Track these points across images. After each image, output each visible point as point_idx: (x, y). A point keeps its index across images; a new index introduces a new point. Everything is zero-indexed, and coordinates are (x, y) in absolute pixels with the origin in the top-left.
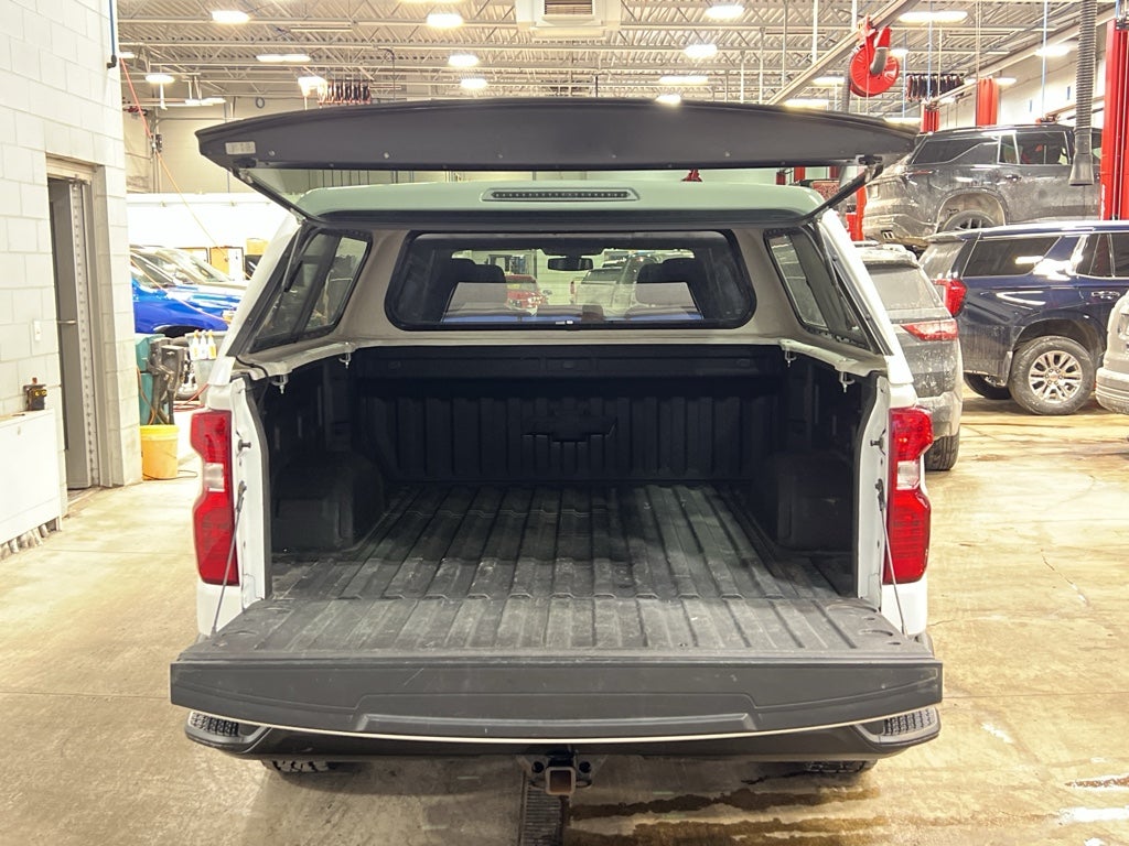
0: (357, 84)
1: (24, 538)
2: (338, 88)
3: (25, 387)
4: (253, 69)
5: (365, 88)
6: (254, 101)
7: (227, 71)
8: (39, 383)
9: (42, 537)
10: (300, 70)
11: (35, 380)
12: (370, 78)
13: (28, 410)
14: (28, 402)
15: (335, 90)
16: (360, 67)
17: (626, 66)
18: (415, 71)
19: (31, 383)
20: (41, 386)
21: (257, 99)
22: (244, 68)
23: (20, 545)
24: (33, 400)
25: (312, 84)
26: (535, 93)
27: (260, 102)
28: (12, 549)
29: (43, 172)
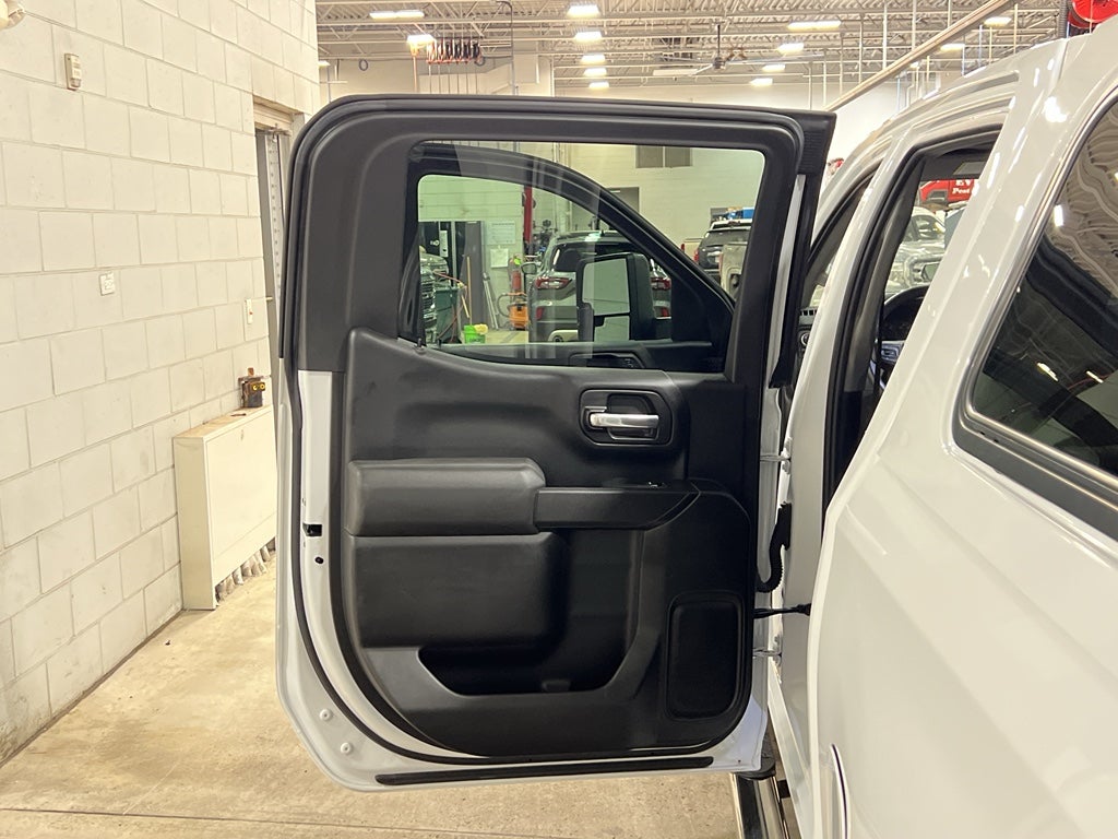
0: (467, 41)
1: (248, 565)
2: (447, 47)
3: (240, 380)
4: (363, 28)
5: (475, 45)
6: (357, 63)
7: (334, 32)
8: (256, 374)
9: (264, 561)
10: (411, 28)
11: (251, 370)
12: (481, 34)
13: (243, 407)
14: (243, 397)
15: (444, 48)
16: (472, 23)
17: (752, 12)
18: (526, 26)
19: (246, 374)
20: (258, 379)
21: (361, 61)
22: (349, 28)
23: (244, 574)
24: (250, 395)
25: (422, 42)
26: (646, 46)
27: (363, 65)
28: (236, 580)
29: (251, 118)
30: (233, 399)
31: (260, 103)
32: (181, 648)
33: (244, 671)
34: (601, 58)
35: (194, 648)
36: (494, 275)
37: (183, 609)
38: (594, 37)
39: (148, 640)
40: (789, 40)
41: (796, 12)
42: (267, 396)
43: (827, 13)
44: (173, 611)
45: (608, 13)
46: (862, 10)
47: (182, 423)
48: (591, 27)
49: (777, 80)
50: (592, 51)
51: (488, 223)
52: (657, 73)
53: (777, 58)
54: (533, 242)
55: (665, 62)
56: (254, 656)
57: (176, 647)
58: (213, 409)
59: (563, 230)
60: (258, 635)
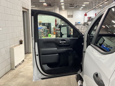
4: (39, 2)
8: (22, 40)
9: (22, 62)
12: (51, 3)
15: (47, 5)
23: (19, 64)
24: (21, 42)
25: (45, 4)
26: (68, 5)
27: (39, 6)
28: (18, 65)
29: (22, 10)
30: (19, 43)
31: (23, 8)
32: (10, 75)
33: (17, 78)
34: (64, 6)
35: (12, 75)
36: (52, 29)
37: (11, 69)
38: (63, 4)
39: (6, 74)
40: (84, 4)
41: (84, 1)
42: (23, 43)
43: (88, 2)
44: (10, 69)
45: (64, 1)
46: (91, 1)
47: (11, 46)
48: (63, 3)
49: (82, 9)
50: (63, 5)
51: (51, 23)
52: (70, 8)
53: (82, 6)
54: (56, 25)
55: (71, 6)
56: (19, 76)
57: (9, 74)
58: (16, 44)
59: (60, 24)
60: (20, 73)
